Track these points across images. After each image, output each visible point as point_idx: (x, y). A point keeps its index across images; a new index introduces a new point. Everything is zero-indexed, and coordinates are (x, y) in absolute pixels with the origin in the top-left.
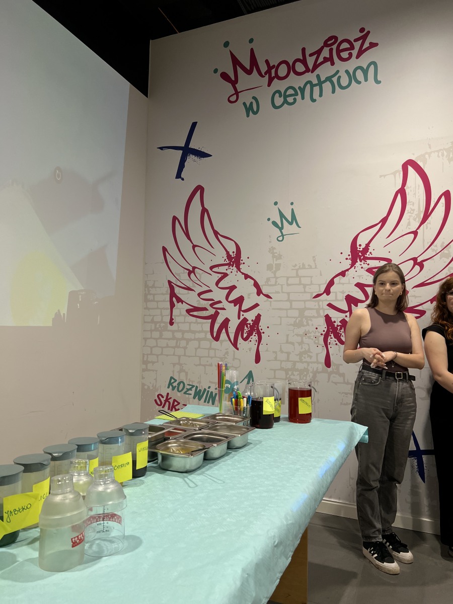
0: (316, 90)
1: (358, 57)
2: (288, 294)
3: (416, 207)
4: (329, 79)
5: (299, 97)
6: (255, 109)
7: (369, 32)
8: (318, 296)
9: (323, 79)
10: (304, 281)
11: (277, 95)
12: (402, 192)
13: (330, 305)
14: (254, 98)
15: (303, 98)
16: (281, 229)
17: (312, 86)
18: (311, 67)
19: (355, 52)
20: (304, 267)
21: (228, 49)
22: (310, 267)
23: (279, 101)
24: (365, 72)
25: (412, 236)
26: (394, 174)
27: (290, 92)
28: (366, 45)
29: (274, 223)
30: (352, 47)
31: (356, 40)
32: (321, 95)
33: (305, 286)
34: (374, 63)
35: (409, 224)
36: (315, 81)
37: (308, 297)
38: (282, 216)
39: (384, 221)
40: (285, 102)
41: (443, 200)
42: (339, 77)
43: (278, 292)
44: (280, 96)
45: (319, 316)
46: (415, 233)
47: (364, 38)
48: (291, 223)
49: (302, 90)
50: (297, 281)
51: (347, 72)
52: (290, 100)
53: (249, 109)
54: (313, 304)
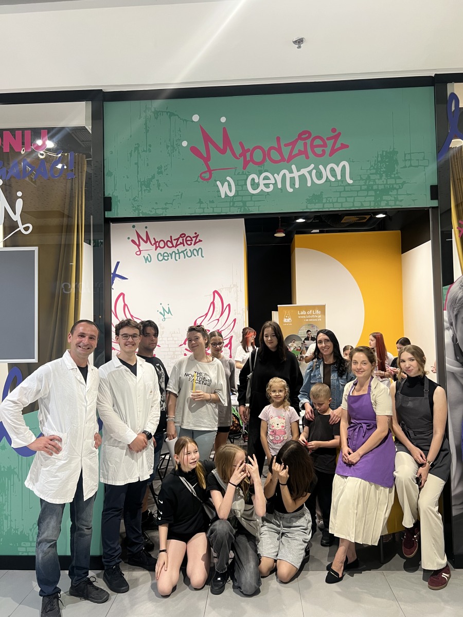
0: (177, 255)
1: (194, 245)
2: (168, 345)
3: (218, 310)
4: (183, 252)
5: (170, 258)
6: (149, 260)
7: (198, 235)
8: (181, 345)
9: (180, 251)
10: (175, 339)
11: (160, 255)
12: (213, 303)
13: (186, 349)
14: (149, 254)
15: (172, 258)
16: (164, 316)
17: (176, 254)
18: (175, 245)
19: (193, 242)
20: (175, 333)
21: (134, 229)
22: (177, 333)
23: (160, 258)
24: (198, 252)
25: (217, 321)
26: (210, 295)
27: (166, 255)
28: (197, 240)
29: (160, 313)
30: (192, 240)
31: (193, 237)
32: (179, 258)
33: (175, 341)
34: (201, 249)
35: (216, 316)
36: (177, 252)
37: (177, 346)
38: (164, 310)
39: (207, 314)
40: (164, 259)
41: (228, 307)
42: (187, 252)
43: (163, 344)
44: (161, 256)
45: (181, 354)
46: (218, 320)
47: (197, 237)
48: (168, 313)
49: (171, 255)
50: (172, 339)
51: (190, 250)
52: (166, 258)
53: (146, 259)
54: (179, 349)
